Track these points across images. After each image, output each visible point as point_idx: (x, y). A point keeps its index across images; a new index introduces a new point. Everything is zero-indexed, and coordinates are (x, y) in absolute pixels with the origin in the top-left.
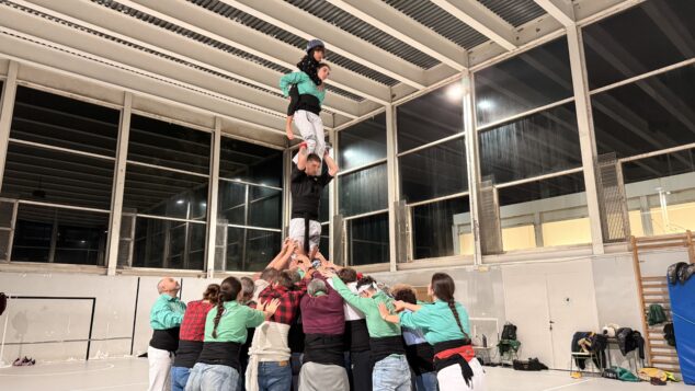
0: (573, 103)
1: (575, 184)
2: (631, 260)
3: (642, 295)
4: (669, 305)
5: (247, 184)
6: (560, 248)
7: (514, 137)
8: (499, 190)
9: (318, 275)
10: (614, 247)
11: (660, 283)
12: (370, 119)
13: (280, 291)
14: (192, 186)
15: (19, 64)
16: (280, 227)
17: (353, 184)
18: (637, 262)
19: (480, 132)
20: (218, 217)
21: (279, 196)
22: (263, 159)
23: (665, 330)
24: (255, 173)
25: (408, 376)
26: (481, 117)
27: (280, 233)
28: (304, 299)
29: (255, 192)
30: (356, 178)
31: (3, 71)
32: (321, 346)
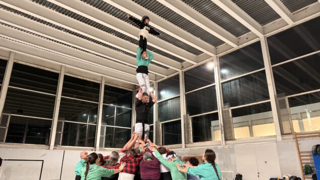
0: (264, 71)
1: (267, 107)
2: (295, 143)
3: (301, 160)
4: (314, 165)
5: (116, 106)
6: (261, 138)
7: (238, 86)
8: (232, 110)
9: (148, 150)
10: (286, 137)
11: (309, 154)
12: (172, 77)
13: (130, 158)
14: (91, 107)
15: (15, 53)
16: (130, 127)
17: (164, 107)
18: (298, 144)
19: (222, 83)
20: (102, 122)
21: (130, 112)
22: (123, 95)
23: (313, 177)
24: (120, 102)
26: (222, 77)
27: (130, 130)
28: (142, 162)
29: (119, 110)
30: (166, 103)
31: (8, 56)
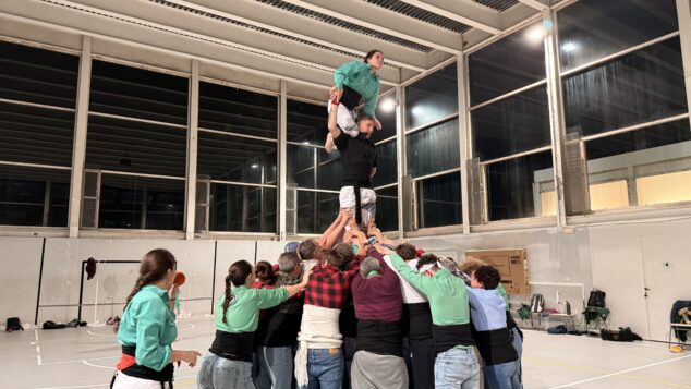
0: (677, 38)
1: (679, 132)
5: (316, 147)
6: (658, 207)
7: (605, 83)
9: (373, 253)
12: (440, 71)
13: (329, 271)
15: (92, 38)
17: (422, 142)
19: (565, 78)
20: (287, 181)
25: (477, 370)
26: (565, 61)
28: (356, 280)
30: (425, 135)
32: (375, 334)
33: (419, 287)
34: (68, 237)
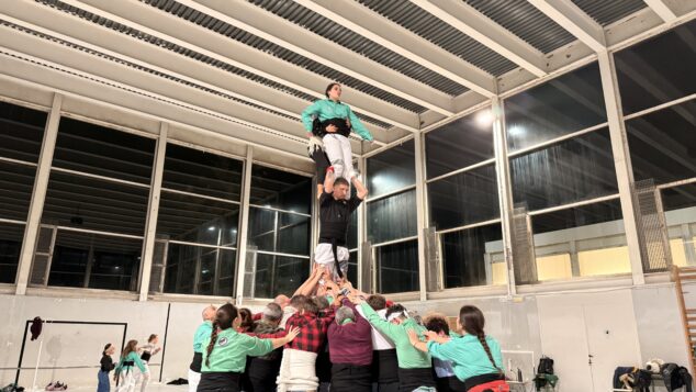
0: (607, 128)
1: (612, 211)
2: (674, 292)
3: (688, 328)
5: (277, 210)
6: (597, 278)
7: (547, 164)
8: (533, 217)
9: (346, 302)
10: (656, 277)
12: (399, 146)
13: (308, 318)
14: (223, 213)
15: (63, 96)
16: (308, 254)
17: (381, 211)
18: (681, 294)
19: (511, 158)
20: (248, 243)
21: (308, 223)
22: (292, 186)
24: (285, 200)
26: (512, 143)
27: (309, 260)
28: (332, 326)
29: (284, 218)
30: (384, 204)
31: (48, 103)
32: (348, 377)
33: (388, 333)
34: (14, 294)
